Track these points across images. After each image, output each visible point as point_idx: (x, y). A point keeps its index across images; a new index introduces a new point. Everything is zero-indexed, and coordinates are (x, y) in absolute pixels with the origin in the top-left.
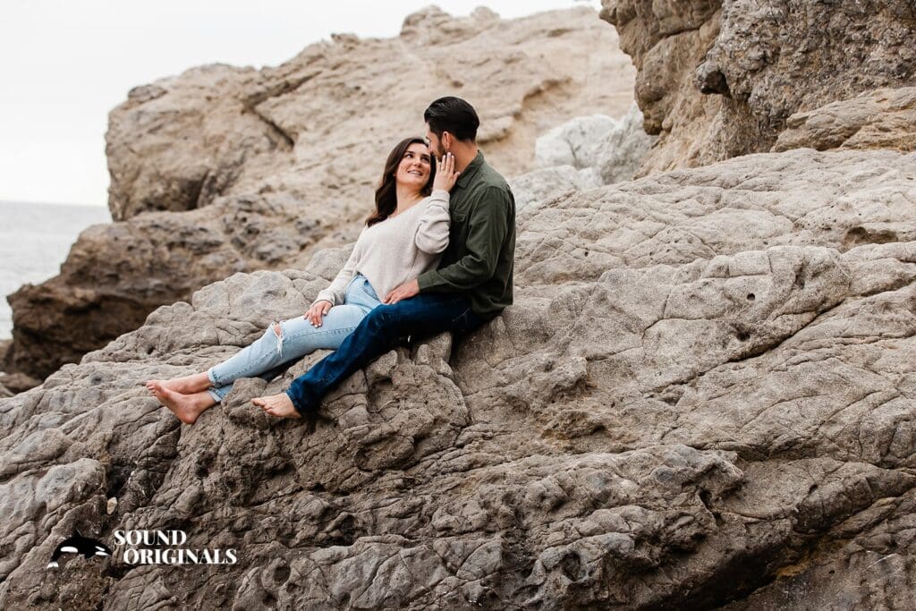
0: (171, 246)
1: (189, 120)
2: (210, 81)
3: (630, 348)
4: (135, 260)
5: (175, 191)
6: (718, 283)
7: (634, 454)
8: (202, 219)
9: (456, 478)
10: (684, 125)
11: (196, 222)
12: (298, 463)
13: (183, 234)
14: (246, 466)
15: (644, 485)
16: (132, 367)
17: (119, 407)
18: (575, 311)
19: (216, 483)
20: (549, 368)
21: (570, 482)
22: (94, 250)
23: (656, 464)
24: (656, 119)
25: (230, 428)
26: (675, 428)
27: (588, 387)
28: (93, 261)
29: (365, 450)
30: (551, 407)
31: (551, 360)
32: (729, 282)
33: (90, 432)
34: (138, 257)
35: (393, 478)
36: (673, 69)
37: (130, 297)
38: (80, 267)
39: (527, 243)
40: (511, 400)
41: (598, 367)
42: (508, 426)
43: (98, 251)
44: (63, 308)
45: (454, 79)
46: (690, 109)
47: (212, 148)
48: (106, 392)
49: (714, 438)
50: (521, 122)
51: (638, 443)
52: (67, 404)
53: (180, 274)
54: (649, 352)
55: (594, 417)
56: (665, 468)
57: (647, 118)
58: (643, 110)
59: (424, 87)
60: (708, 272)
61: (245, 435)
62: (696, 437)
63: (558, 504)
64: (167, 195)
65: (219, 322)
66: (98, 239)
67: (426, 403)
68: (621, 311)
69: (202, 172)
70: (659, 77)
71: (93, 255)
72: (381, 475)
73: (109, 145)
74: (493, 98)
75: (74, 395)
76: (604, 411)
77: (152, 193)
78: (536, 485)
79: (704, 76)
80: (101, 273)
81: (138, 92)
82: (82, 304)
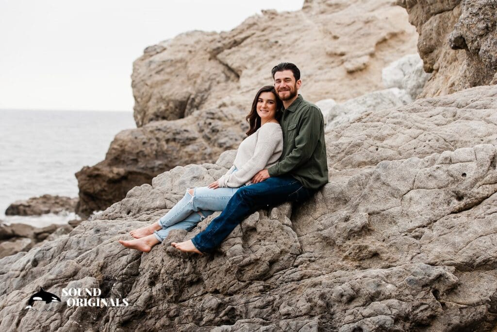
0: (167, 141)
1: (179, 65)
2: (191, 41)
3: (393, 207)
4: (147, 150)
5: (171, 108)
6: (445, 167)
7: (395, 269)
8: (186, 125)
9: (294, 285)
10: (446, 67)
11: (182, 126)
12: (205, 277)
13: (174, 134)
14: (176, 280)
15: (400, 287)
16: (118, 223)
17: (109, 247)
18: (362, 186)
19: (159, 290)
20: (347, 219)
21: (357, 286)
22: (123, 144)
23: (407, 275)
24: (430, 64)
25: (167, 258)
26: (419, 253)
27: (369, 230)
28: (123, 151)
29: (241, 270)
30: (348, 242)
31: (348, 215)
32: (451, 167)
33: (92, 261)
34: (148, 148)
35: (258, 286)
36: (439, 34)
37: (145, 172)
38: (116, 155)
39: (343, 144)
40: (325, 238)
41: (375, 218)
42: (324, 254)
43: (126, 145)
44: (107, 179)
45: (334, 34)
46: (449, 57)
47: (192, 81)
48: (103, 237)
49: (441, 259)
50: (375, 59)
51: (398, 263)
52: (81, 245)
53: (173, 158)
54: (405, 209)
55: (372, 248)
56: (412, 277)
57: (425, 63)
58: (423, 58)
59: (316, 40)
60: (439, 161)
61: (175, 262)
62: (431, 258)
63: (351, 299)
64: (167, 110)
65: (166, 196)
66: (126, 138)
67: (276, 242)
68: (388, 185)
69: (187, 96)
70: (432, 39)
71: (123, 148)
72: (251, 284)
73: (133, 81)
74: (357, 45)
75: (85, 240)
76: (378, 244)
77: (158, 109)
78: (339, 288)
79: (453, 39)
80: (128, 158)
81: (149, 50)
82: (117, 177)
